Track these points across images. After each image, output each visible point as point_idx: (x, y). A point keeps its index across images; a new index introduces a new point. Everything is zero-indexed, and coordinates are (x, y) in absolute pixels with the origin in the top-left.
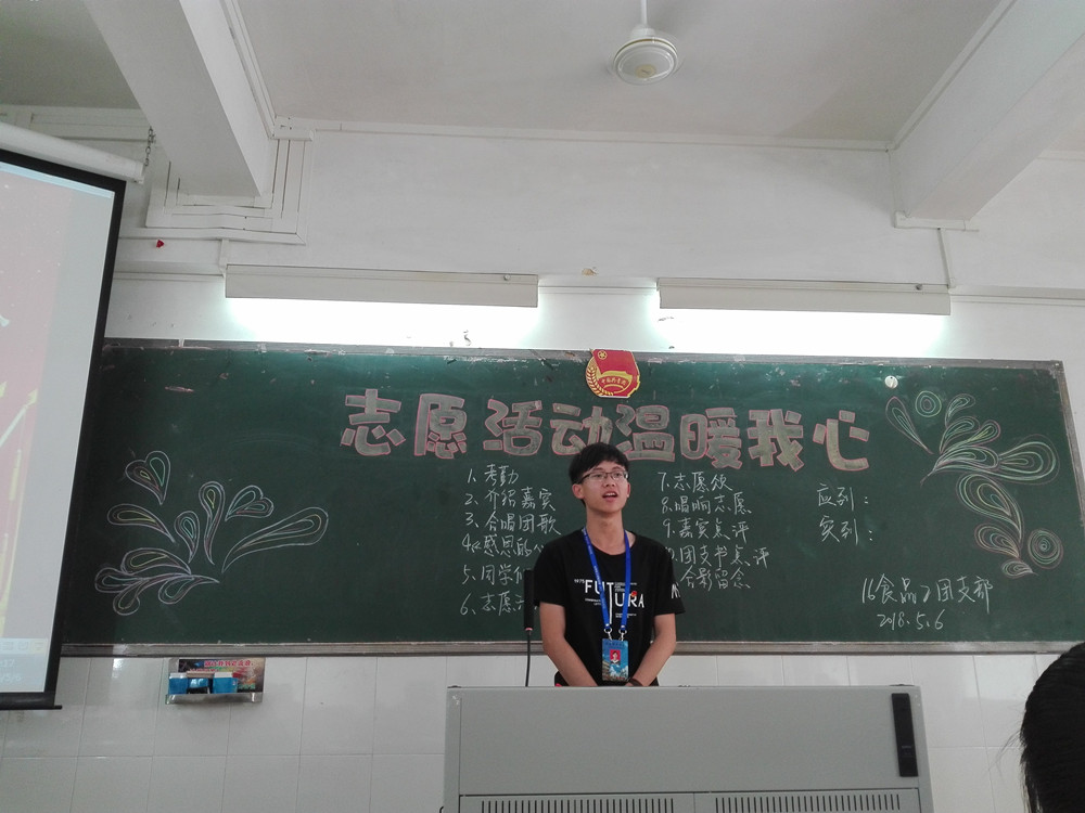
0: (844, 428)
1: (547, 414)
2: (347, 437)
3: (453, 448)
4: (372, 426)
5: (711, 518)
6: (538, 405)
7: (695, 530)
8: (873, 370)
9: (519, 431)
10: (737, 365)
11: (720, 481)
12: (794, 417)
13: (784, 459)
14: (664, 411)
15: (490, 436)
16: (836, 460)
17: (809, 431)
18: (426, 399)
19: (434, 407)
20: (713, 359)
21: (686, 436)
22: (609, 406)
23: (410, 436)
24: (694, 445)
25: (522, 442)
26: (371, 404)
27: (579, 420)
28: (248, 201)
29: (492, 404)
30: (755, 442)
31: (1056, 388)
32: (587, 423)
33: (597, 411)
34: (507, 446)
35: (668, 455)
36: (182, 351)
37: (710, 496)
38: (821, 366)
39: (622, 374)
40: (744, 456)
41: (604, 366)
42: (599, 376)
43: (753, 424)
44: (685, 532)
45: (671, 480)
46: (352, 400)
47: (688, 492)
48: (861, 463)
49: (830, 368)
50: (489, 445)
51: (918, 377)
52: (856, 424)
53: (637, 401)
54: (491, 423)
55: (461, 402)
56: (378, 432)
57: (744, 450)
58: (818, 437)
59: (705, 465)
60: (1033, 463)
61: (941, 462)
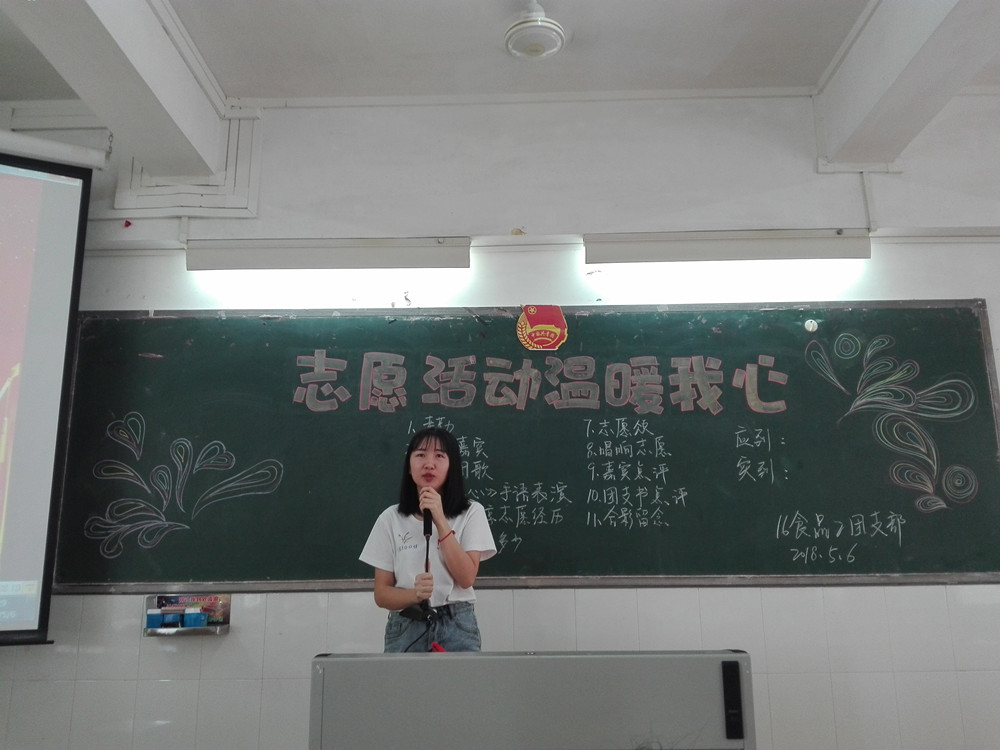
0: (763, 372)
1: (480, 368)
2: (298, 395)
3: (394, 402)
4: (321, 384)
5: (634, 461)
6: (472, 360)
7: (617, 473)
8: (794, 314)
9: (454, 385)
10: (660, 314)
11: (640, 427)
12: (714, 363)
13: (704, 404)
14: (590, 362)
15: (428, 390)
16: (754, 402)
17: (729, 377)
18: (370, 357)
19: (377, 364)
20: (638, 311)
21: (611, 384)
22: (538, 358)
23: (355, 392)
24: (618, 393)
25: (457, 394)
26: (320, 363)
27: (511, 372)
28: (202, 180)
29: (430, 360)
30: (676, 388)
31: (978, 326)
32: (517, 375)
33: (527, 363)
34: (443, 399)
35: (593, 403)
36: (152, 320)
37: (632, 441)
38: (743, 312)
39: (552, 328)
40: (666, 402)
41: (533, 320)
42: (529, 330)
43: (675, 371)
44: (609, 475)
45: (596, 426)
46: (303, 360)
47: (612, 438)
48: (779, 406)
49: (751, 314)
50: (427, 398)
51: (838, 319)
52: (776, 368)
53: (566, 352)
54: (429, 378)
55: (401, 359)
56: (326, 390)
57: (665, 396)
58: (737, 382)
59: (629, 411)
60: (951, 401)
61: (858, 403)
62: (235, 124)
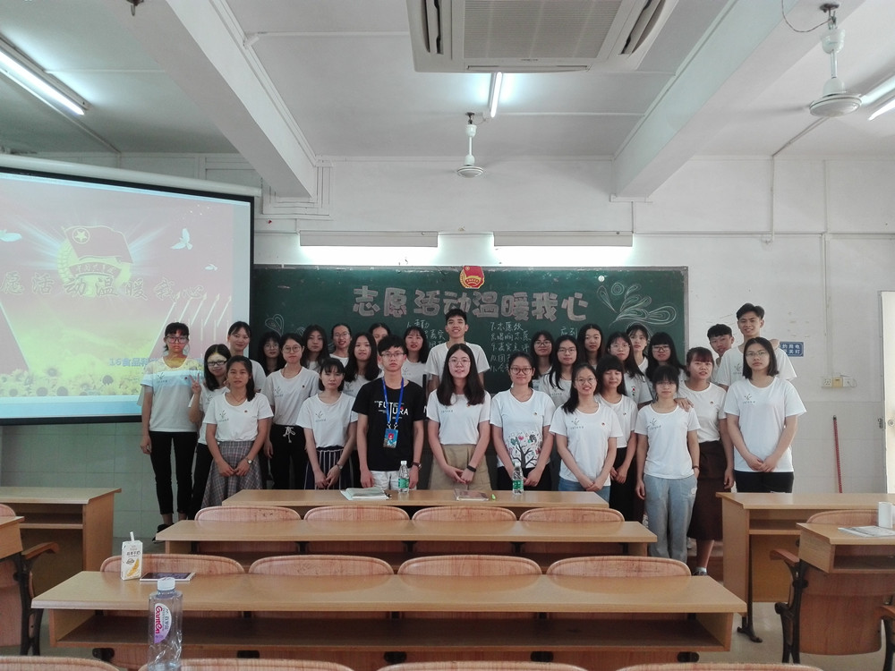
0: (576, 301)
1: (442, 296)
2: (355, 308)
3: (401, 312)
4: (366, 303)
5: (513, 343)
6: (438, 292)
7: (505, 348)
8: (593, 273)
9: (430, 304)
10: (530, 272)
11: (518, 326)
12: (554, 296)
13: (547, 316)
14: (495, 294)
15: (417, 307)
16: (571, 316)
17: (560, 303)
18: (388, 290)
19: (392, 294)
20: (519, 269)
21: (504, 305)
22: (470, 292)
23: (382, 307)
24: (507, 310)
25: (431, 309)
26: (365, 293)
27: (457, 299)
28: (306, 200)
29: (417, 292)
30: (535, 308)
31: (683, 280)
32: (460, 300)
33: (464, 294)
34: (424, 312)
35: (495, 315)
36: (284, 270)
37: (513, 333)
38: (569, 271)
40: (530, 314)
41: (468, 274)
42: (466, 278)
43: (535, 299)
44: (501, 349)
45: (496, 326)
46: (357, 291)
47: (503, 331)
48: (583, 317)
49: (573, 272)
50: (416, 311)
51: (615, 276)
52: (582, 299)
53: (482, 290)
54: (417, 301)
55: (404, 292)
56: (368, 306)
57: (530, 312)
58: (564, 306)
59: (512, 319)
60: (665, 316)
61: (620, 317)
62: (320, 170)
